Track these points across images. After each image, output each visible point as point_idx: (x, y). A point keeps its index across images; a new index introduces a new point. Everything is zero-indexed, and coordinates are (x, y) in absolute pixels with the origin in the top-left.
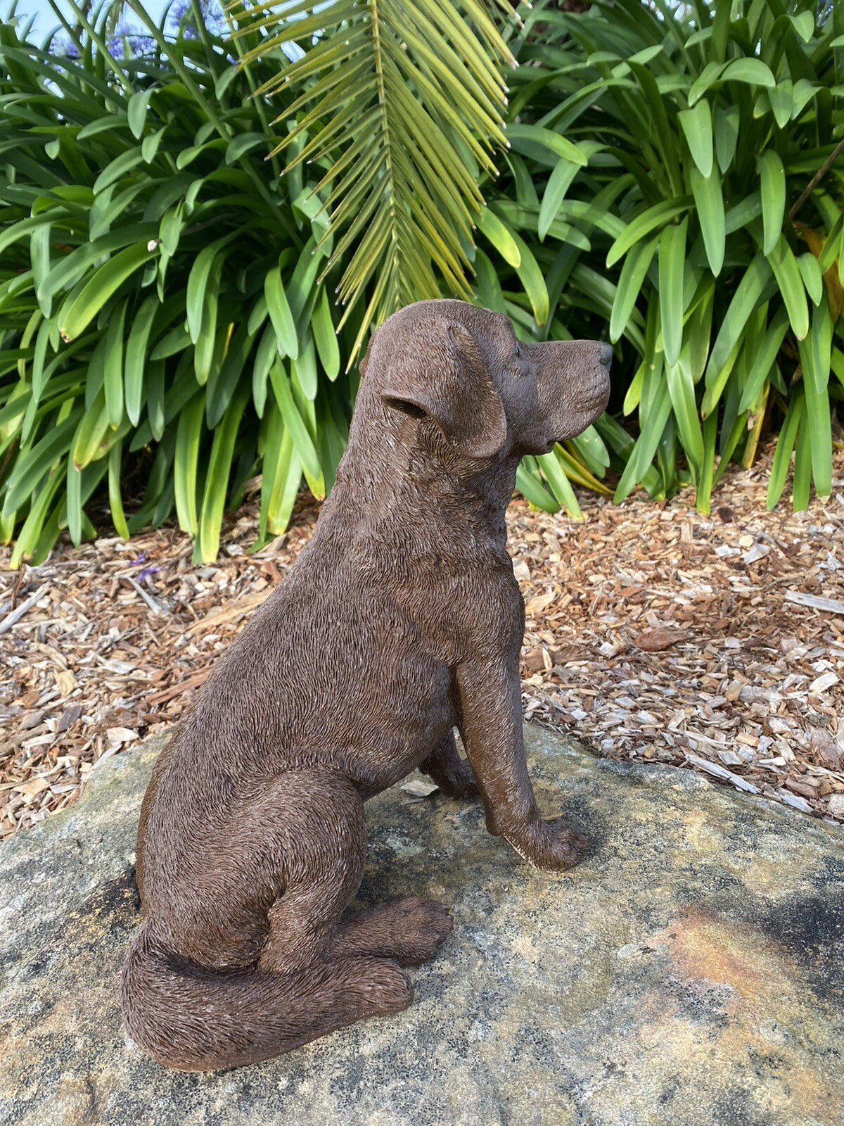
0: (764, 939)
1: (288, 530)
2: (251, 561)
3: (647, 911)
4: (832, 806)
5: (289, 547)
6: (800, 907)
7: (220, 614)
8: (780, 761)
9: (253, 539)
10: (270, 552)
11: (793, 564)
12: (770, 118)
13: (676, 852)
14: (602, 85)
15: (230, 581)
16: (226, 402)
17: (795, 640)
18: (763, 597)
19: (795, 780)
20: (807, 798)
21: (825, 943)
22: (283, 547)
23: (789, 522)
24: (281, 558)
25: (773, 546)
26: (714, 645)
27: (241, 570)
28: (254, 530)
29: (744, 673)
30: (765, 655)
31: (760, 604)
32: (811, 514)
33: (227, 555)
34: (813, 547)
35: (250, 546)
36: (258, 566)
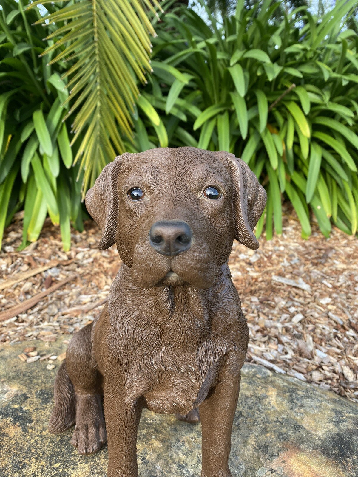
0: (324, 459)
1: (38, 239)
2: (19, 255)
3: (266, 447)
4: (314, 377)
5: (39, 248)
6: (333, 438)
7: (3, 283)
8: (289, 357)
9: (19, 244)
10: (29, 251)
11: (271, 263)
12: (264, 76)
13: (269, 412)
14: (191, 50)
15: (8, 266)
16: (6, 173)
17: (280, 298)
18: (263, 278)
19: (297, 365)
20: (303, 373)
21: (349, 457)
22: (36, 248)
23: (266, 245)
24: (35, 254)
25: (262, 255)
26: (248, 300)
27: (14, 260)
28: (18, 239)
29: (264, 314)
30: (269, 305)
31: (262, 281)
32: (274, 242)
33: (5, 252)
34: (277, 256)
35: (18, 247)
36: (23, 258)
